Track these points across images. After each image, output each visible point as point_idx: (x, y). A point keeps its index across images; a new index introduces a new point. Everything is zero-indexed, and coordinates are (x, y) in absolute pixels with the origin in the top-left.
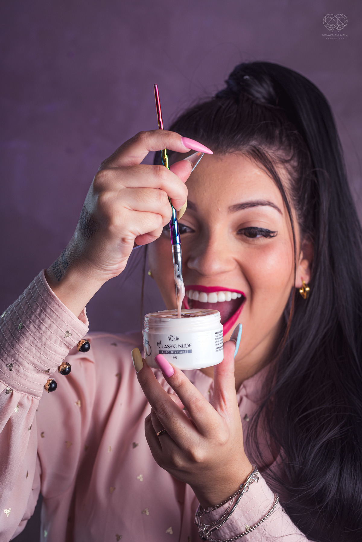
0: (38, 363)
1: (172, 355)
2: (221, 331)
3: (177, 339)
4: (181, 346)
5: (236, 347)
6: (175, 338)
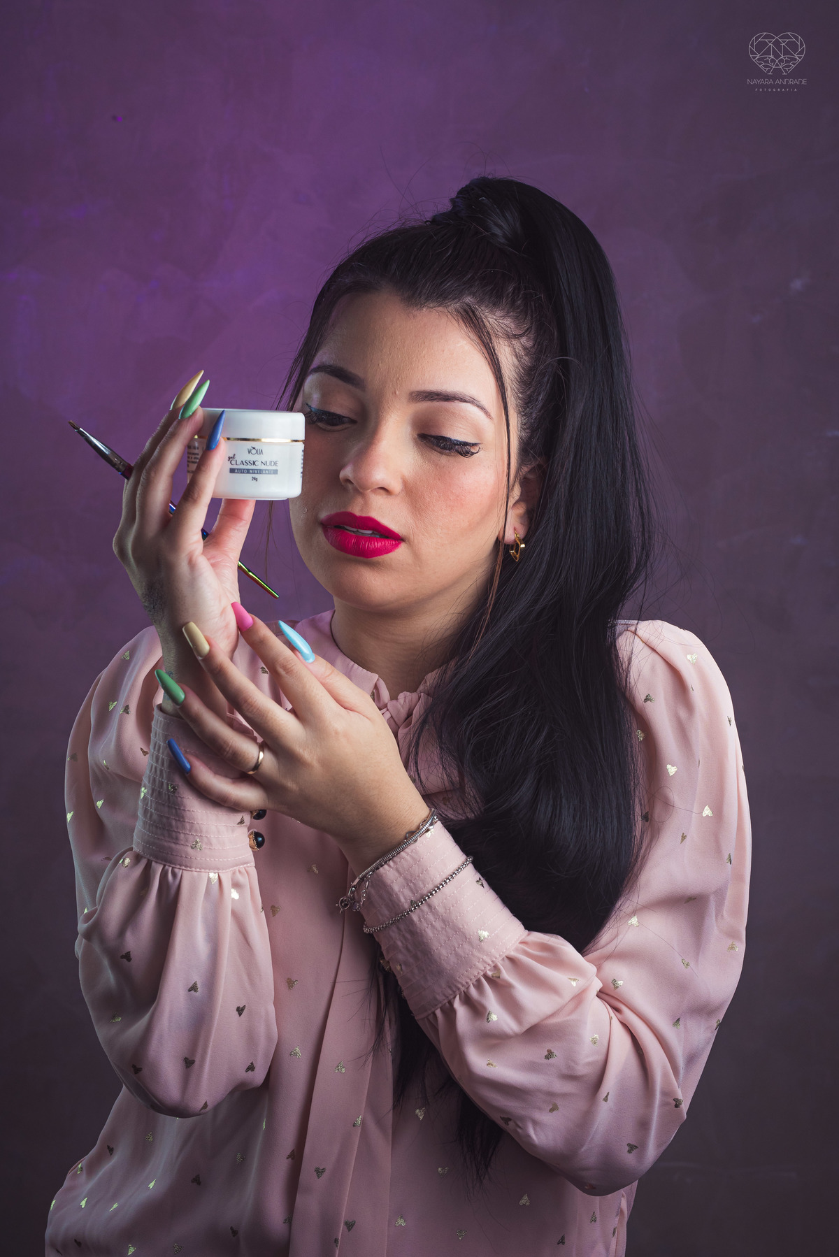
3: (261, 452)
4: (265, 464)
6: (257, 452)
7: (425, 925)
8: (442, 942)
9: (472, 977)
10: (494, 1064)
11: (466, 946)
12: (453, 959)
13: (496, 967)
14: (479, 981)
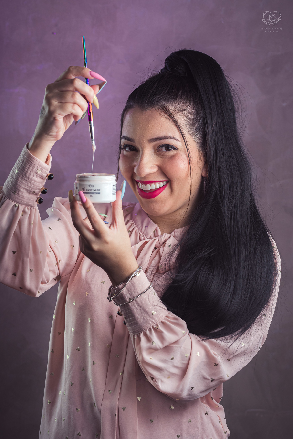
0: (28, 188)
1: (90, 195)
2: (116, 185)
3: (93, 186)
4: (95, 190)
5: (122, 193)
6: (92, 186)
7: (134, 307)
8: (139, 314)
9: (148, 327)
10: (152, 359)
11: (147, 316)
12: (142, 320)
13: (157, 325)
14: (150, 329)
